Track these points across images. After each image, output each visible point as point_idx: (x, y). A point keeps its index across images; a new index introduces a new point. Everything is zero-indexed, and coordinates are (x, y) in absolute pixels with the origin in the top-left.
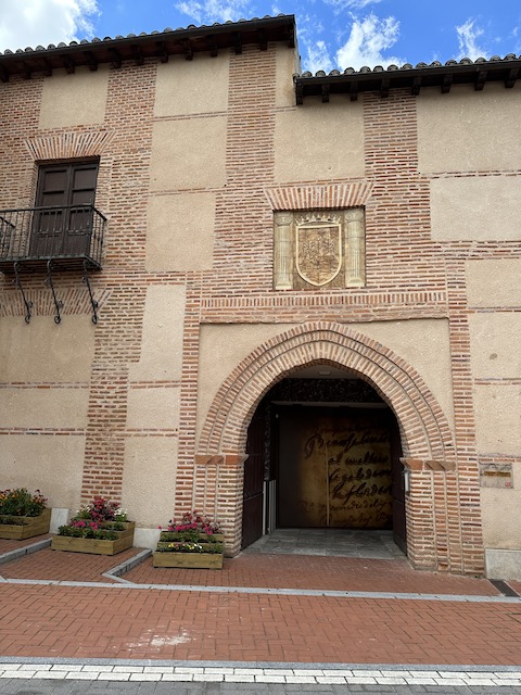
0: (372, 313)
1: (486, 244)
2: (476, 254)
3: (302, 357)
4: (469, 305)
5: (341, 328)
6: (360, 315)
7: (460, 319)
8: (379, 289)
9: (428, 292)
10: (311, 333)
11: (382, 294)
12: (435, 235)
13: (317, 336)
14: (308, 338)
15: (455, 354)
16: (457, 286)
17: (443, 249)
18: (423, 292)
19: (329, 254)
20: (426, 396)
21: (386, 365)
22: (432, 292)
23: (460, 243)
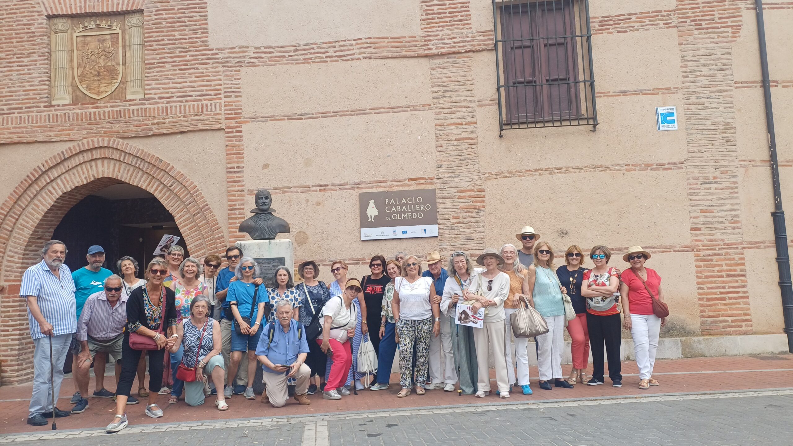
0: (151, 127)
1: (263, 49)
2: (252, 60)
3: (83, 177)
4: (244, 115)
5: (121, 144)
6: (139, 129)
7: (235, 130)
8: (157, 100)
9: (204, 103)
10: (90, 150)
11: (160, 106)
12: (213, 42)
13: (97, 154)
14: (88, 156)
15: (229, 165)
16: (233, 95)
17: (221, 55)
18: (200, 103)
19: (109, 64)
20: (204, 209)
21: (167, 181)
22: (209, 103)
23: (237, 50)
